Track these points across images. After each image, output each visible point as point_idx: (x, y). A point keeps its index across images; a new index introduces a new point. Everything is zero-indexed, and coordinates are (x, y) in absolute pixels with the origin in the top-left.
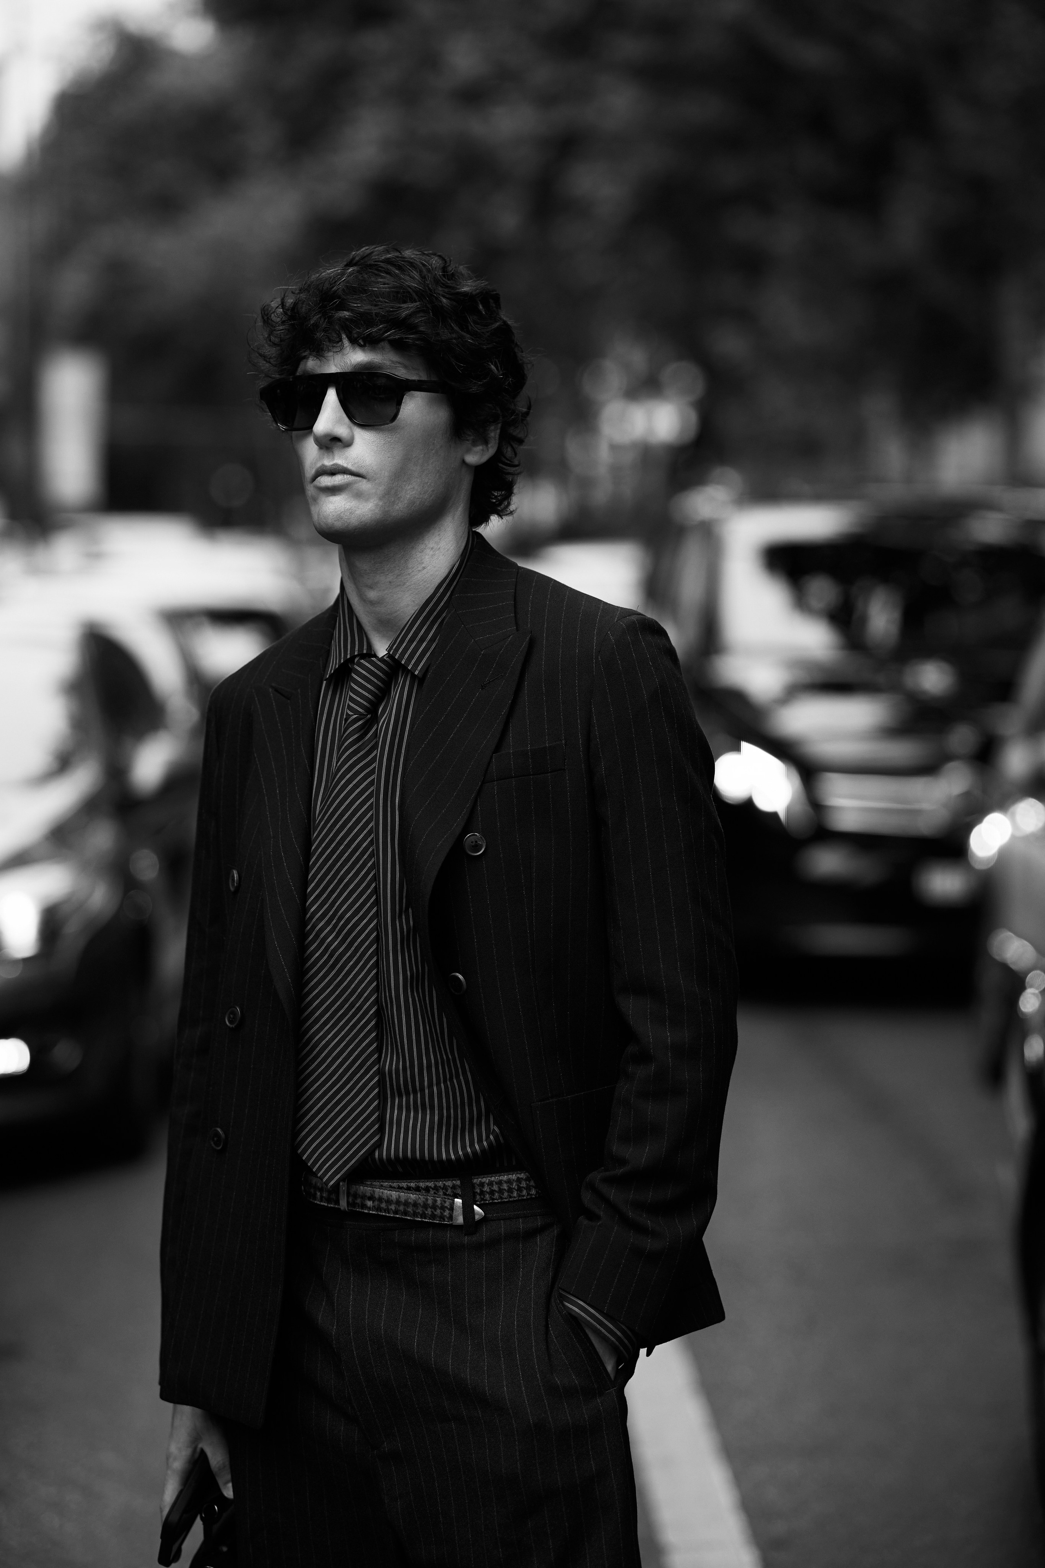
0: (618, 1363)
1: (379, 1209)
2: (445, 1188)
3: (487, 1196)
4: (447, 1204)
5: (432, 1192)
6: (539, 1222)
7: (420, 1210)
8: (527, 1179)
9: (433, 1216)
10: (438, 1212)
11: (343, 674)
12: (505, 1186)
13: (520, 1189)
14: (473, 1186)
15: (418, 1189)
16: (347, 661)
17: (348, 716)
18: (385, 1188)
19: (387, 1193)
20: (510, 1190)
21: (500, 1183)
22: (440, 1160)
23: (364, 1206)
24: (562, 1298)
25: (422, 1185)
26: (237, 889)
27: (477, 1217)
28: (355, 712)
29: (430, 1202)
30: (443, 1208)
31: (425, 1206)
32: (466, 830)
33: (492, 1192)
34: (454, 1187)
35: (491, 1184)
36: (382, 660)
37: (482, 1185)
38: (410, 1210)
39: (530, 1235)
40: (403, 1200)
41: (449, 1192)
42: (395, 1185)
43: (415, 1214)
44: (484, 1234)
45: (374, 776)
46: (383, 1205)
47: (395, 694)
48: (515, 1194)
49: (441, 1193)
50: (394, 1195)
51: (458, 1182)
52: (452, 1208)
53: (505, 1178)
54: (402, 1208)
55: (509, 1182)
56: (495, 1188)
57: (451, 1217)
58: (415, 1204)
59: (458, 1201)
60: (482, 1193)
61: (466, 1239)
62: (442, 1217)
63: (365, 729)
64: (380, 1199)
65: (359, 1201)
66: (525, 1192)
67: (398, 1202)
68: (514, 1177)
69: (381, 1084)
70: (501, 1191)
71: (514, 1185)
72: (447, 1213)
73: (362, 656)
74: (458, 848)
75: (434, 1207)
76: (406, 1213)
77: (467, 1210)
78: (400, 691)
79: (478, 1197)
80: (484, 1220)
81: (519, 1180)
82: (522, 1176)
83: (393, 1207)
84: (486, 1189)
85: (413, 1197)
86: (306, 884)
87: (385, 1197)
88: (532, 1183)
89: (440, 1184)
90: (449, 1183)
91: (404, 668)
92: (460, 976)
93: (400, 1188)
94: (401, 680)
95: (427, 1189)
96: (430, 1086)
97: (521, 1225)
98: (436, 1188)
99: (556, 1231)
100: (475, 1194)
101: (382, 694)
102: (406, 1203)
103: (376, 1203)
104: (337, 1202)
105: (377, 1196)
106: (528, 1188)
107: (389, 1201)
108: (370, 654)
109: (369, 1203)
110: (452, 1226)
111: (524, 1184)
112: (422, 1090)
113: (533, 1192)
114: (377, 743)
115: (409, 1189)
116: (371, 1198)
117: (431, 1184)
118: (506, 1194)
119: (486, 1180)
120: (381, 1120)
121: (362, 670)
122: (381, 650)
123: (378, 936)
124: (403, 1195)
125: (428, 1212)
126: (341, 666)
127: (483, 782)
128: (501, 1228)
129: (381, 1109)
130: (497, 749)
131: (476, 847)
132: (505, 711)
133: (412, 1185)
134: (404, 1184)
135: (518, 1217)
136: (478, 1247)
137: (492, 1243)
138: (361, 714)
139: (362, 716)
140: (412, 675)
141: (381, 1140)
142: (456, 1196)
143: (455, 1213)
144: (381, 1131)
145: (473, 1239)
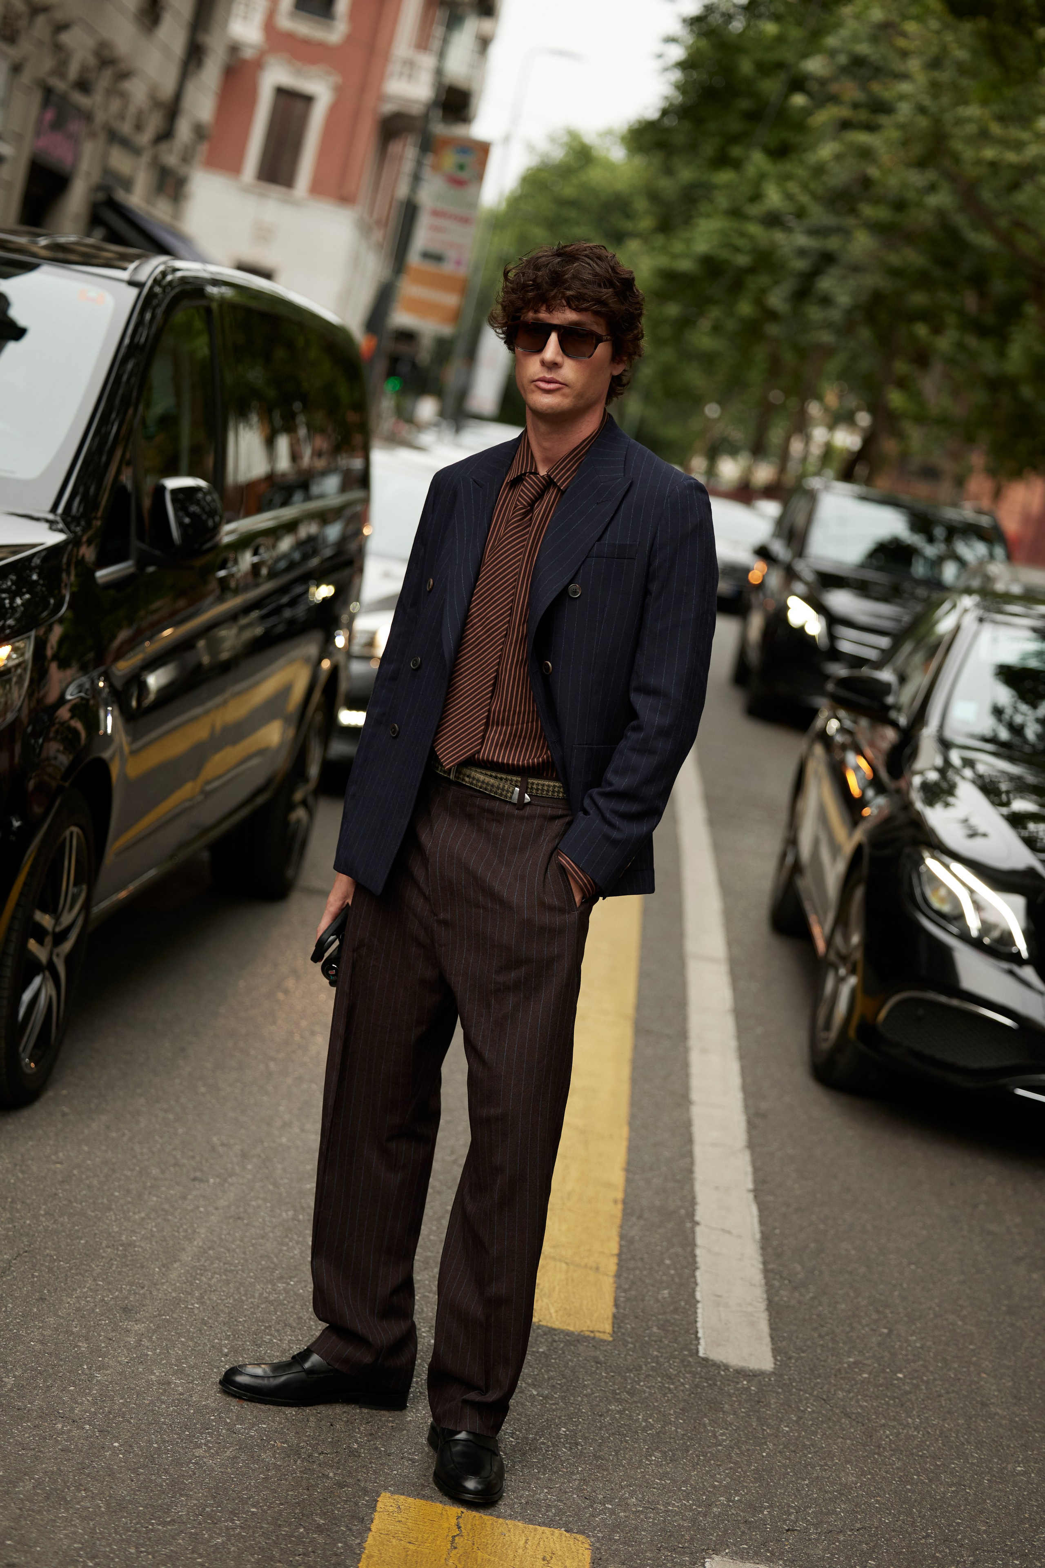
0: (583, 898)
1: (472, 783)
2: (511, 780)
3: (534, 791)
4: (511, 790)
5: (504, 781)
6: (560, 812)
7: (494, 789)
8: (559, 787)
9: (501, 795)
10: (505, 793)
11: (518, 481)
12: (546, 788)
13: (553, 792)
14: (528, 783)
15: (496, 777)
16: (521, 475)
17: (516, 505)
18: (478, 773)
19: (478, 776)
20: (548, 791)
21: (543, 785)
22: (513, 764)
23: (463, 780)
24: (558, 854)
25: (499, 775)
26: (431, 590)
27: (526, 801)
28: (522, 504)
29: (501, 786)
30: (508, 791)
31: (498, 788)
32: (571, 582)
33: (537, 789)
34: (517, 781)
35: (538, 784)
36: (543, 477)
37: (533, 784)
38: (489, 788)
39: (553, 818)
40: (486, 781)
41: (513, 783)
42: (484, 772)
43: (491, 791)
44: (528, 811)
45: (526, 542)
46: (475, 782)
47: (546, 498)
48: (550, 794)
49: (509, 782)
50: (482, 777)
51: (520, 779)
52: (513, 793)
53: (547, 783)
54: (484, 786)
55: (549, 786)
56: (540, 787)
57: (511, 798)
58: (493, 786)
59: (517, 789)
60: (532, 788)
61: (516, 812)
62: (506, 796)
63: (526, 514)
64: (474, 778)
65: (461, 776)
66: (556, 794)
67: (483, 782)
68: (552, 784)
69: (488, 717)
70: (543, 790)
71: (551, 789)
72: (509, 795)
73: (531, 473)
74: (564, 592)
75: (503, 790)
76: (486, 789)
77: (521, 796)
78: (550, 496)
79: (529, 790)
80: (529, 803)
81: (554, 786)
82: (557, 784)
83: (480, 784)
84: (535, 786)
85: (492, 781)
86: (472, 595)
87: (476, 777)
88: (562, 789)
89: (509, 777)
90: (514, 778)
91: (555, 484)
92: (550, 664)
93: (486, 774)
94: (551, 491)
95: (501, 779)
96: (518, 724)
97: (549, 812)
98: (506, 779)
99: (567, 819)
100: (527, 788)
101: (540, 496)
102: (488, 784)
103: (471, 780)
104: (449, 774)
105: (472, 776)
106: (558, 792)
107: (478, 780)
108: (536, 473)
109: (467, 779)
110: (510, 802)
111: (556, 789)
112: (512, 725)
113: (561, 794)
114: (531, 524)
115: (491, 776)
116: (468, 776)
117: (504, 776)
118: (545, 792)
119: (536, 781)
120: (483, 737)
121: (530, 480)
122: (543, 471)
123: (506, 634)
124: (487, 779)
125: (499, 791)
126: (518, 477)
127: (587, 557)
128: (539, 810)
129: (485, 731)
130: (599, 540)
131: (575, 592)
132: (607, 520)
133: (493, 774)
134: (489, 773)
135: (548, 807)
136: (523, 818)
137: (531, 817)
138: (525, 506)
139: (525, 507)
140: (559, 489)
141: (481, 748)
142: (517, 786)
143: (514, 796)
144: (482, 743)
145: (521, 812)
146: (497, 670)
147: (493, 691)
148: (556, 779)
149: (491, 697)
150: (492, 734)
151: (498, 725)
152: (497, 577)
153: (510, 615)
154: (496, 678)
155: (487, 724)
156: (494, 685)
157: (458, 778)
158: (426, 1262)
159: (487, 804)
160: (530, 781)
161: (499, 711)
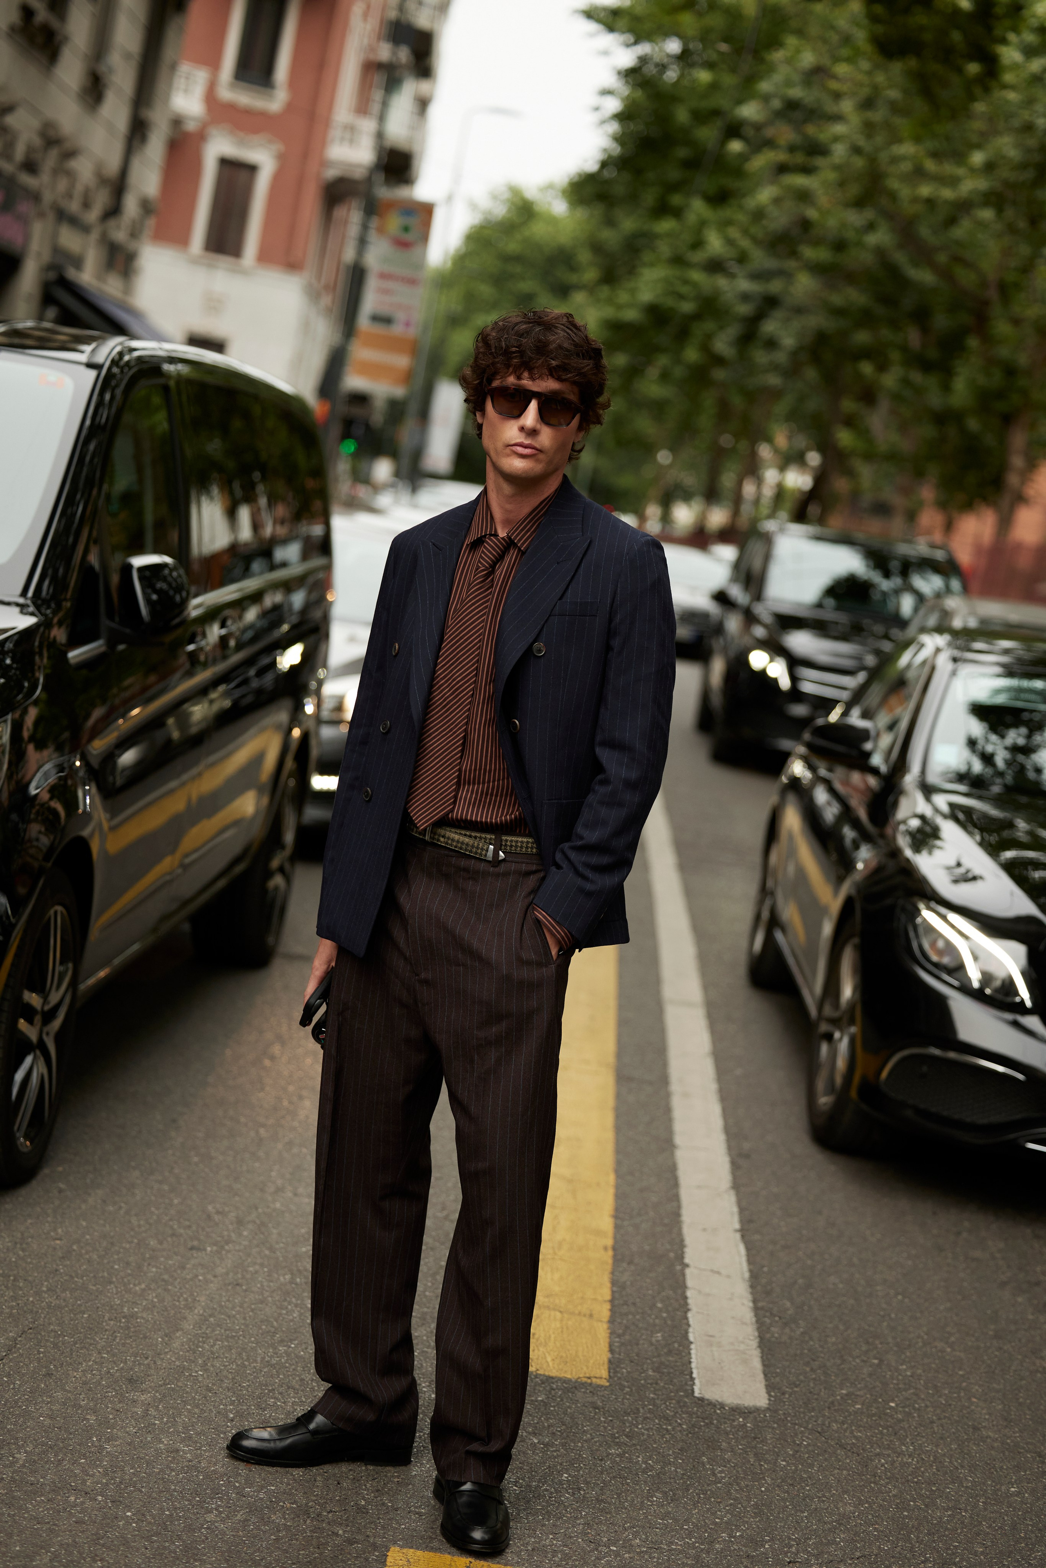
0: (559, 951)
1: (447, 843)
2: (485, 838)
3: (508, 848)
4: (485, 848)
5: (478, 839)
6: (534, 868)
7: (469, 848)
8: (532, 843)
9: (476, 853)
10: (479, 851)
11: (478, 543)
12: (519, 844)
13: (527, 848)
14: (501, 841)
15: (470, 836)
16: (482, 537)
17: (478, 567)
18: (453, 832)
19: (452, 835)
20: (522, 847)
21: (517, 842)
22: (486, 822)
23: (438, 840)
24: (534, 909)
25: (473, 834)
26: (396, 654)
27: (500, 858)
28: (484, 565)
29: (476, 845)
30: (482, 849)
31: (473, 846)
32: (535, 641)
33: (511, 846)
34: (491, 839)
35: (511, 841)
36: (503, 538)
37: (506, 841)
38: (464, 847)
39: (528, 874)
40: (461, 840)
41: (488, 841)
42: (458, 831)
43: (466, 850)
44: (502, 868)
45: (488, 604)
46: (450, 842)
47: (507, 559)
48: (524, 850)
49: (483, 840)
50: (457, 837)
51: (493, 837)
52: (487, 851)
53: (520, 839)
54: (459, 845)
55: (522, 842)
56: (514, 844)
57: (486, 855)
58: (467, 845)
59: (492, 847)
60: (506, 845)
61: (492, 869)
62: (481, 854)
63: (487, 576)
64: (449, 838)
65: (436, 837)
66: (529, 850)
67: (458, 842)
68: (525, 840)
69: (459, 776)
70: (516, 846)
71: (524, 845)
72: (484, 852)
73: (491, 535)
74: (529, 651)
75: (478, 848)
76: (461, 848)
77: (496, 853)
78: (511, 558)
79: (503, 847)
80: (504, 860)
81: (528, 842)
82: (530, 840)
83: (455, 844)
84: (508, 843)
85: (467, 840)
86: (437, 657)
87: (451, 837)
88: (535, 846)
89: (483, 836)
90: (488, 836)
91: (515, 545)
92: (517, 722)
93: (461, 834)
94: (511, 552)
95: (476, 837)
96: (489, 782)
97: (524, 867)
98: (481, 838)
99: (542, 874)
100: (501, 845)
101: (500, 558)
102: (462, 843)
103: (446, 840)
104: (424, 835)
105: (447, 836)
106: (532, 848)
107: (453, 840)
108: (496, 535)
109: (442, 839)
110: (485, 860)
111: (530, 845)
113: (534, 850)
114: (493, 585)
115: (465, 835)
116: (443, 837)
117: (478, 835)
118: (519, 849)
119: (509, 838)
120: (456, 797)
121: (490, 542)
122: (502, 533)
123: (473, 694)
124: (462, 838)
125: (474, 850)
126: (478, 539)
127: (550, 616)
128: (513, 867)
129: (457, 791)
130: (560, 599)
131: (540, 651)
132: (568, 579)
133: (468, 833)
134: (463, 832)
135: (523, 863)
136: (498, 875)
137: (506, 874)
138: (487, 567)
139: (487, 569)
140: (519, 549)
141: (454, 808)
142: (491, 844)
143: (488, 853)
144: (454, 803)
145: (497, 870)
146: (466, 730)
147: (462, 751)
148: (529, 835)
149: (461, 757)
150: (463, 793)
151: (469, 784)
152: (461, 638)
153: (476, 675)
154: (465, 737)
155: (458, 784)
156: (463, 744)
157: (433, 839)
158: (423, 1318)
159: (463, 863)
160: (504, 838)
161: (470, 770)
